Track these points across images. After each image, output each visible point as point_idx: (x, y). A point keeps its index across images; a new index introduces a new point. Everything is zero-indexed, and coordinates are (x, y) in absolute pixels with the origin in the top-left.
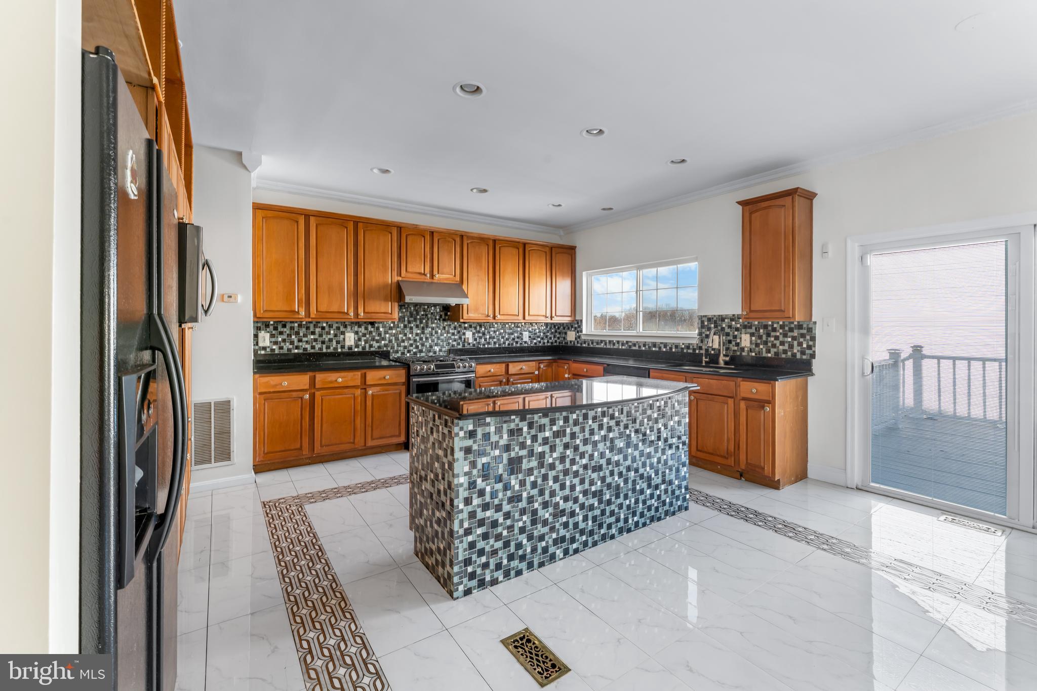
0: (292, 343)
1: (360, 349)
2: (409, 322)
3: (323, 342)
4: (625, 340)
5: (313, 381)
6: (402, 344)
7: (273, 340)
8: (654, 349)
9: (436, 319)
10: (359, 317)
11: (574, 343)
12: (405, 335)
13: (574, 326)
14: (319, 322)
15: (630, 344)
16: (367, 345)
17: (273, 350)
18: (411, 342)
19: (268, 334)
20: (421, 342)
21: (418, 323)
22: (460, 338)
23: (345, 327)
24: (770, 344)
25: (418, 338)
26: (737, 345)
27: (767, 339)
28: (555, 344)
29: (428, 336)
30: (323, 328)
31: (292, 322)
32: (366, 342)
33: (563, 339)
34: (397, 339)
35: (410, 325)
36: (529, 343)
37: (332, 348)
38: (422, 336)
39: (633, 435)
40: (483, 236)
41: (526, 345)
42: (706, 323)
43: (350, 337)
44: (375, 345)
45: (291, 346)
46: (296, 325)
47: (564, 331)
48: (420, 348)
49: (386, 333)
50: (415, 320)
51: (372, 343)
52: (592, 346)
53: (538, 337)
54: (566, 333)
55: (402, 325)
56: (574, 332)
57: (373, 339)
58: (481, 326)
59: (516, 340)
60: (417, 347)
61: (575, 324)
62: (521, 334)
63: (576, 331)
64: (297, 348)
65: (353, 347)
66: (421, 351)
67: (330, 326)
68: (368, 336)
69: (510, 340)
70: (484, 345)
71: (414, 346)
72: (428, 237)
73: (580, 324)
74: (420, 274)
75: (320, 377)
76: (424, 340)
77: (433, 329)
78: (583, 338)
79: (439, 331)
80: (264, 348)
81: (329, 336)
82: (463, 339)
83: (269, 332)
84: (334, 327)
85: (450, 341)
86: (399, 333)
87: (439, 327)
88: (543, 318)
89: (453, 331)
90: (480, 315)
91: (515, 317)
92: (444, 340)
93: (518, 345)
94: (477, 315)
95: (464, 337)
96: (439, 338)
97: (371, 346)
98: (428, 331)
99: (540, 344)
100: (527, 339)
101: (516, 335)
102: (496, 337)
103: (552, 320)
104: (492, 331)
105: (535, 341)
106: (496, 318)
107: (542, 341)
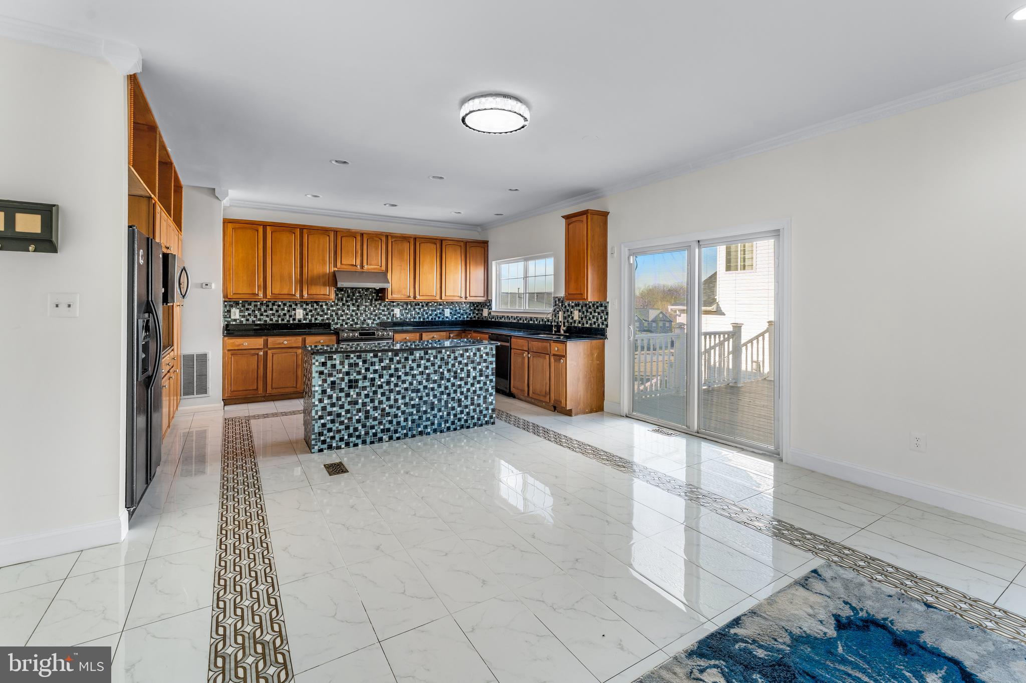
0: (256, 316)
1: (308, 321)
2: (347, 301)
3: (279, 316)
4: (515, 315)
5: (266, 343)
6: (341, 318)
7: (242, 314)
9: (369, 299)
10: (304, 298)
11: (487, 318)
13: (487, 305)
14: (276, 302)
15: (518, 318)
16: (313, 319)
17: (241, 321)
18: (349, 316)
19: (238, 310)
20: (356, 316)
21: (354, 302)
23: (296, 305)
24: (588, 318)
25: (354, 313)
26: (572, 318)
27: (586, 314)
28: (474, 319)
29: (362, 312)
30: (279, 306)
31: (255, 302)
32: (312, 316)
33: (480, 315)
34: (337, 314)
35: (347, 304)
36: (450, 318)
37: (285, 320)
38: (357, 312)
39: (445, 372)
40: (404, 236)
41: (448, 319)
42: (557, 303)
43: (299, 313)
44: (320, 318)
45: (255, 319)
46: (259, 303)
47: (481, 308)
48: (356, 321)
49: (328, 309)
50: (352, 300)
51: (317, 317)
52: (497, 320)
53: (459, 313)
54: (482, 310)
55: (341, 304)
57: (318, 314)
58: (407, 305)
59: (439, 315)
60: (353, 320)
61: (488, 303)
62: (443, 310)
63: (488, 308)
64: (260, 320)
65: (302, 320)
66: (356, 324)
67: (285, 304)
68: (313, 312)
69: (433, 316)
70: (410, 319)
71: (351, 319)
72: (359, 238)
73: (491, 303)
74: (353, 265)
75: (271, 340)
76: (359, 315)
77: (366, 306)
78: (492, 314)
79: (372, 308)
80: (235, 320)
81: (283, 312)
82: (392, 314)
83: (238, 309)
84: (287, 305)
85: (381, 316)
86: (339, 309)
87: (371, 305)
88: (458, 298)
89: (383, 308)
90: (402, 296)
91: (433, 298)
92: (376, 315)
93: (441, 319)
94: (399, 296)
95: (393, 313)
96: (371, 314)
97: (316, 319)
98: (362, 308)
99: (461, 319)
100: (449, 315)
101: (438, 311)
102: (420, 313)
103: (466, 299)
104: (418, 308)
105: (456, 316)
106: (416, 299)
107: (462, 316)
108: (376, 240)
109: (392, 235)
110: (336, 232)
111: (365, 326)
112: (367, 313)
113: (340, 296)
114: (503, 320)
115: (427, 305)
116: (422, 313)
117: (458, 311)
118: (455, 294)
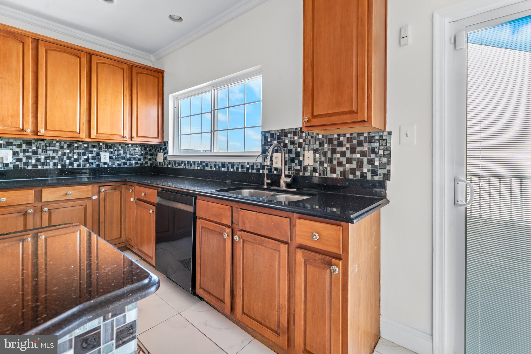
4: (199, 160)
8: (223, 169)
11: (162, 164)
13: (162, 148)
15: (204, 164)
26: (300, 163)
27: (332, 156)
28: (146, 165)
33: (154, 161)
36: (110, 164)
41: (106, 166)
42: (269, 140)
47: (155, 153)
52: (175, 167)
53: (124, 158)
54: (156, 155)
56: (162, 154)
59: (91, 161)
61: (163, 146)
62: (98, 154)
63: (164, 152)
69: (81, 161)
73: (166, 146)
78: (169, 159)
88: (119, 138)
90: (6, 128)
93: (94, 166)
99: (126, 166)
100: (107, 160)
101: (90, 155)
102: (57, 157)
103: (131, 140)
104: (51, 150)
105: (118, 162)
106: (39, 134)
107: (128, 162)
114: (182, 166)
115: (69, 146)
116: (59, 157)
117: (123, 155)
118: (115, 132)
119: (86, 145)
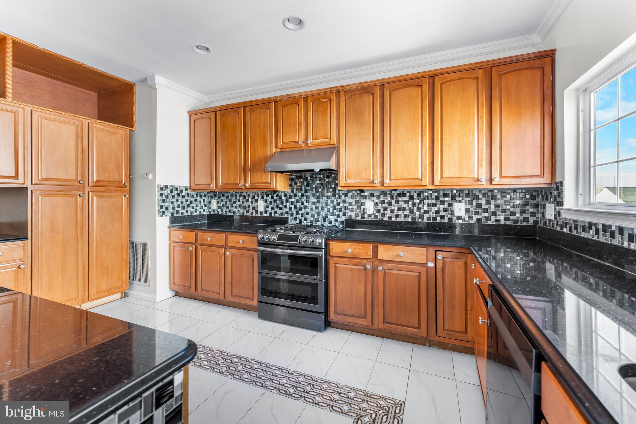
0: (228, 208)
1: (268, 215)
3: (245, 208)
5: (197, 238)
6: (300, 212)
7: (219, 205)
9: (331, 188)
11: (553, 224)
12: (302, 203)
13: (553, 194)
14: (242, 192)
16: (273, 212)
17: (218, 212)
18: (308, 210)
20: (317, 210)
21: (314, 192)
22: (359, 208)
23: (258, 196)
25: (314, 207)
28: (525, 223)
29: (324, 205)
30: (245, 197)
31: (227, 193)
32: (272, 208)
33: (540, 216)
34: (295, 207)
35: (307, 194)
37: (250, 213)
38: (318, 204)
40: (366, 85)
41: (460, 221)
43: (261, 205)
45: (227, 210)
46: (230, 194)
49: (287, 201)
50: (312, 189)
51: (276, 210)
52: (575, 233)
53: (486, 210)
54: (544, 207)
55: (300, 194)
56: (553, 205)
57: (277, 207)
58: (386, 195)
59: (442, 213)
60: (313, 216)
61: (554, 191)
62: (451, 205)
63: (556, 202)
64: (230, 211)
65: (264, 213)
66: (317, 220)
67: (249, 195)
68: (273, 204)
69: (431, 213)
70: (390, 218)
71: (310, 214)
72: (302, 104)
73: (560, 191)
76: (320, 208)
77: (328, 197)
78: (564, 215)
79: (335, 200)
80: (214, 211)
81: (248, 204)
82: (362, 209)
83: (216, 200)
84: (251, 196)
85: (347, 211)
86: (297, 201)
87: (334, 196)
88: (472, 182)
89: (350, 201)
90: (362, 181)
91: (418, 183)
92: (340, 210)
93: (446, 220)
94: (358, 181)
95: (364, 207)
96: (335, 208)
97: (276, 212)
98: (323, 200)
99: (489, 222)
100: (462, 213)
101: (442, 207)
102: (407, 208)
103: (491, 184)
104: (403, 201)
105: (478, 217)
106: (385, 185)
107: (493, 218)
108: (323, 102)
109: (345, 88)
110: (276, 101)
111: (326, 224)
112: (329, 207)
113: (298, 184)
114: (590, 235)
115: (419, 195)
116: (410, 208)
117: (484, 206)
118: (465, 174)
119: (436, 194)
